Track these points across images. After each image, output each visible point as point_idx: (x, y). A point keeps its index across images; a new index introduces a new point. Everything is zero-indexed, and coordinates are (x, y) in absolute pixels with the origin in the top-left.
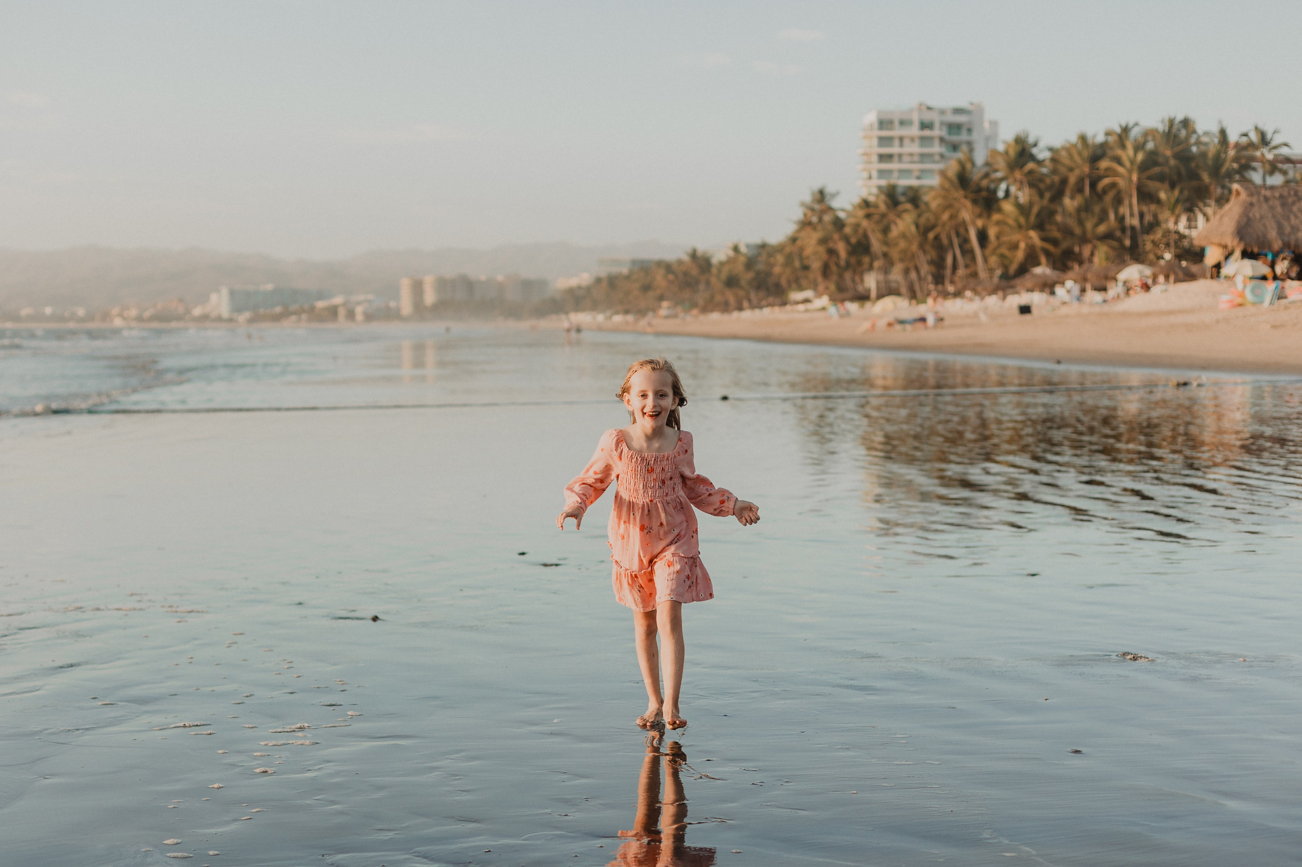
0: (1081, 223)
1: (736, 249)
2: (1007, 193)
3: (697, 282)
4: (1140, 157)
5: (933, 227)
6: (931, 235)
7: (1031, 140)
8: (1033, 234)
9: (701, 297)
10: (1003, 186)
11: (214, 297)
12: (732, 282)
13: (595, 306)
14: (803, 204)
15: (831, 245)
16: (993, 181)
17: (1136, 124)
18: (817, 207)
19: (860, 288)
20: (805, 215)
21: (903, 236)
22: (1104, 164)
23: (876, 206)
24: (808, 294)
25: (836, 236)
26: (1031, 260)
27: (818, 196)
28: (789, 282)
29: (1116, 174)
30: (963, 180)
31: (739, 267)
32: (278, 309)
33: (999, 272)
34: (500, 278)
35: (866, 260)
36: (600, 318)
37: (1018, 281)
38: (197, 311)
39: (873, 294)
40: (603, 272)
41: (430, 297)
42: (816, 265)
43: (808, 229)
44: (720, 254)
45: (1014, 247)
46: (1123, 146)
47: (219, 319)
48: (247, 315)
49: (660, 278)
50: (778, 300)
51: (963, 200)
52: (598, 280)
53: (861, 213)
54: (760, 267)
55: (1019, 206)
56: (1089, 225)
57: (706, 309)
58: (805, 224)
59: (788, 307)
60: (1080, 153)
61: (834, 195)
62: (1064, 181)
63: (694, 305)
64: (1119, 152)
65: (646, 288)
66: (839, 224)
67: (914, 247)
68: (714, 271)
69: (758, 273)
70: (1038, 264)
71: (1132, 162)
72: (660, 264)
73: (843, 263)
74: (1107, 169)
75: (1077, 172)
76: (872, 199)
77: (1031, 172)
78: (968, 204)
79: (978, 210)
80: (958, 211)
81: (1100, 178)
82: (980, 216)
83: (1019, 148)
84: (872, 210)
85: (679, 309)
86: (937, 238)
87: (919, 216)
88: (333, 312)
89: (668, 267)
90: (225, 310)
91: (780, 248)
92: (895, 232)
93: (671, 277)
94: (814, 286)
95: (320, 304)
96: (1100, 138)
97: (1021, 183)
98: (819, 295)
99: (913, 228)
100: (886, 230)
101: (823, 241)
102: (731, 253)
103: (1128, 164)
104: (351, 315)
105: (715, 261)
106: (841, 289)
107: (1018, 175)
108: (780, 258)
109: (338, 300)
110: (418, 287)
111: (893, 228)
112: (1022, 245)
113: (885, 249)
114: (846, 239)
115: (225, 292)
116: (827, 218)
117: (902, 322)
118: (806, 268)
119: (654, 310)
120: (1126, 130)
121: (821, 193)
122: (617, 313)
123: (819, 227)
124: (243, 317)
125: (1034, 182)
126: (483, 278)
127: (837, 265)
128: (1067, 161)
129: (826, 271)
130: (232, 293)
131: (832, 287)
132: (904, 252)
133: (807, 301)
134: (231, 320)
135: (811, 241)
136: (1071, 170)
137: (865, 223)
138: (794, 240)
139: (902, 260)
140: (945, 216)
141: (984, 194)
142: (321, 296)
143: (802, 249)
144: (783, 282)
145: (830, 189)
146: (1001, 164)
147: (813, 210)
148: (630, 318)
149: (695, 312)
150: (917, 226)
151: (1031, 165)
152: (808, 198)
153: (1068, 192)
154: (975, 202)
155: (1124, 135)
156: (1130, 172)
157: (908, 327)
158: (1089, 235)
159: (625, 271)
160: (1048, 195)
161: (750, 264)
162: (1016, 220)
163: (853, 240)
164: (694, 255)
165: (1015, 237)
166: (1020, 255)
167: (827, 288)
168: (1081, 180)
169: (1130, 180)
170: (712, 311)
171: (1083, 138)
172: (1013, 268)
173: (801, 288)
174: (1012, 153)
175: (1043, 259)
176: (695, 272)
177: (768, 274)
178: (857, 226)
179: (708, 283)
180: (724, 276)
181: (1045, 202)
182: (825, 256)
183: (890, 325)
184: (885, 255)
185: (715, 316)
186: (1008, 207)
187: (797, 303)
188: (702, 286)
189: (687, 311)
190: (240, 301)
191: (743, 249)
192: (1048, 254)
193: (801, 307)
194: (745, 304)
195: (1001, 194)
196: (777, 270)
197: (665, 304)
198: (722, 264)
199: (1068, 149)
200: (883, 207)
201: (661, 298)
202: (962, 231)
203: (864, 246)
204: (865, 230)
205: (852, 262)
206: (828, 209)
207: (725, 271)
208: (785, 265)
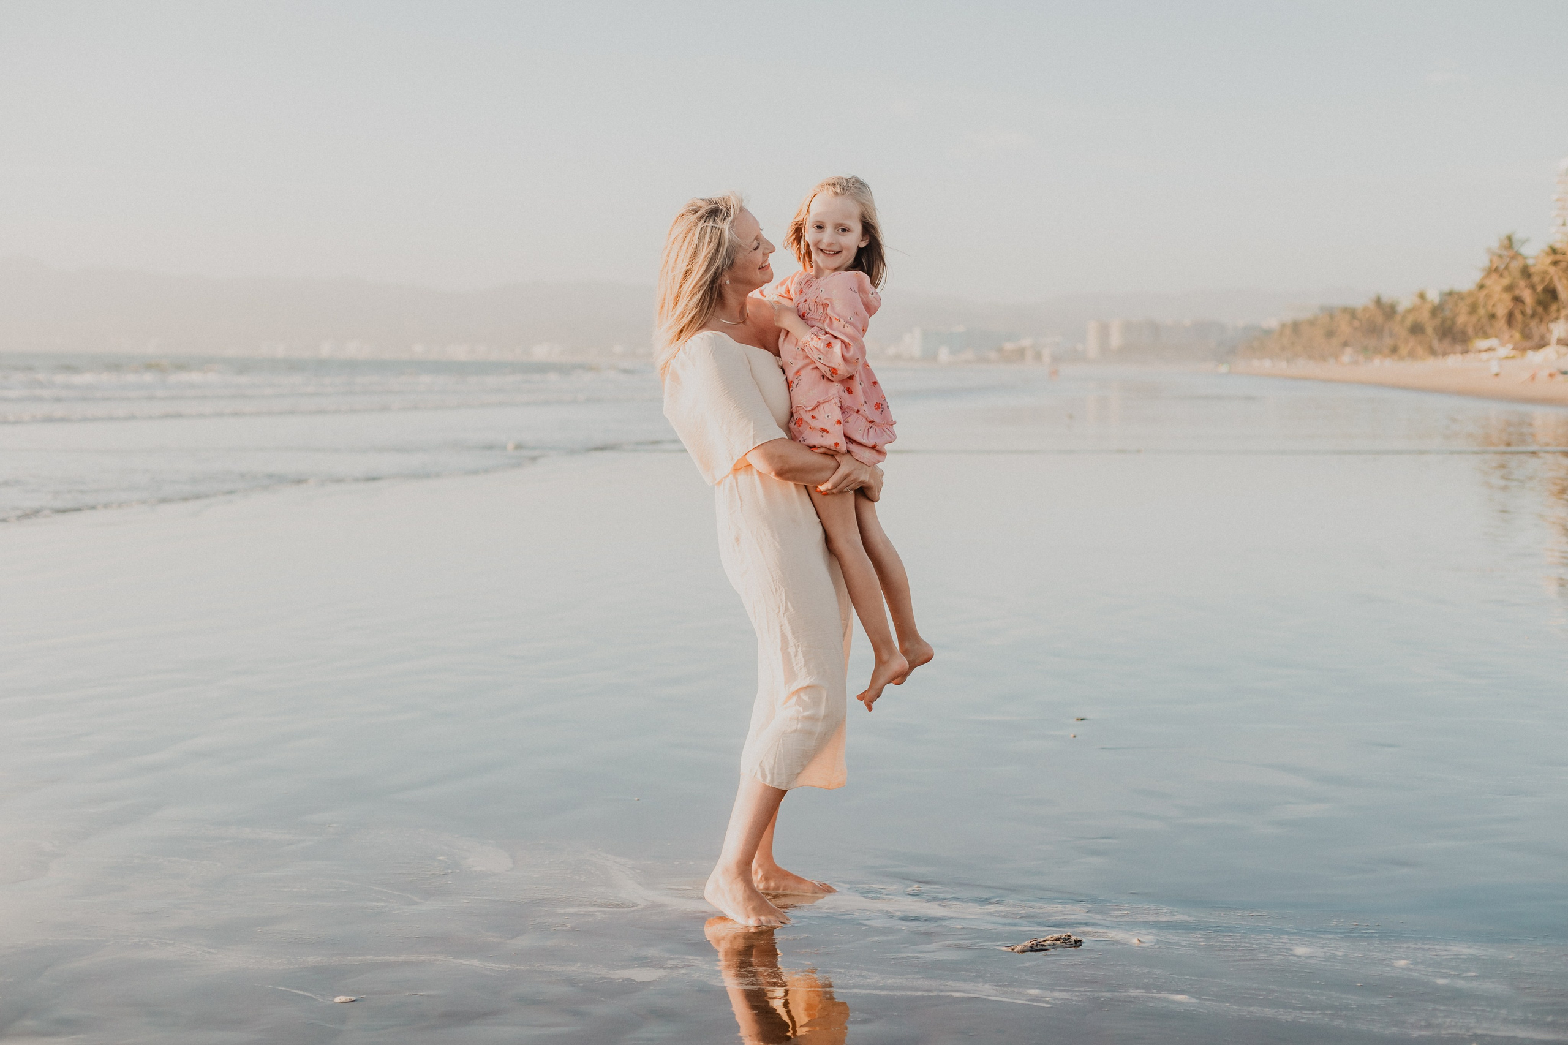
1: (1422, 296)
3: (1382, 329)
9: (1385, 344)
11: (907, 337)
12: (1416, 329)
14: (1491, 250)
15: (1517, 292)
18: (1504, 253)
19: (1542, 337)
20: (1491, 261)
24: (1492, 342)
25: (1522, 283)
27: (1506, 242)
28: (1474, 330)
31: (1424, 316)
35: (1554, 307)
40: (1288, 317)
41: (1116, 340)
42: (1501, 311)
43: (1494, 276)
44: (1405, 303)
49: (1344, 327)
50: (1462, 348)
52: (1283, 326)
53: (1549, 259)
54: (1448, 313)
58: (1492, 271)
59: (1470, 356)
61: (1524, 242)
63: (1377, 351)
65: (1330, 334)
66: (1526, 273)
68: (1398, 318)
69: (1443, 320)
72: (1345, 310)
73: (1529, 311)
84: (1559, 257)
85: (1361, 356)
88: (1021, 353)
89: (1352, 313)
90: (916, 350)
91: (1467, 296)
93: (1354, 322)
94: (1499, 335)
95: (1009, 346)
98: (1503, 344)
101: (1509, 288)
102: (1417, 301)
104: (1038, 356)
105: (1401, 308)
106: (1526, 336)
108: (1466, 306)
109: (1026, 342)
110: (1104, 331)
114: (1533, 287)
116: (1514, 264)
118: (1493, 316)
119: (1336, 357)
121: (1510, 238)
123: (1506, 273)
126: (1170, 322)
127: (1523, 313)
129: (1510, 318)
130: (924, 333)
131: (1517, 335)
133: (1488, 348)
135: (1496, 286)
137: (1552, 270)
138: (1481, 287)
142: (1010, 338)
143: (1488, 296)
144: (1470, 331)
145: (1520, 235)
147: (1500, 256)
149: (1377, 357)
152: (1495, 244)
159: (1309, 316)
161: (1435, 311)
163: (1540, 288)
164: (1378, 302)
167: (1512, 336)
173: (1486, 336)
177: (1454, 322)
178: (1546, 272)
179: (1392, 331)
180: (1408, 322)
182: (1510, 304)
187: (1480, 351)
188: (1385, 333)
189: (1368, 357)
191: (1430, 297)
193: (1484, 356)
194: (1429, 352)
196: (1462, 319)
197: (1349, 350)
198: (1409, 311)
201: (1345, 344)
203: (1550, 295)
204: (1551, 279)
205: (1540, 310)
206: (1517, 255)
207: (1410, 318)
208: (1470, 313)
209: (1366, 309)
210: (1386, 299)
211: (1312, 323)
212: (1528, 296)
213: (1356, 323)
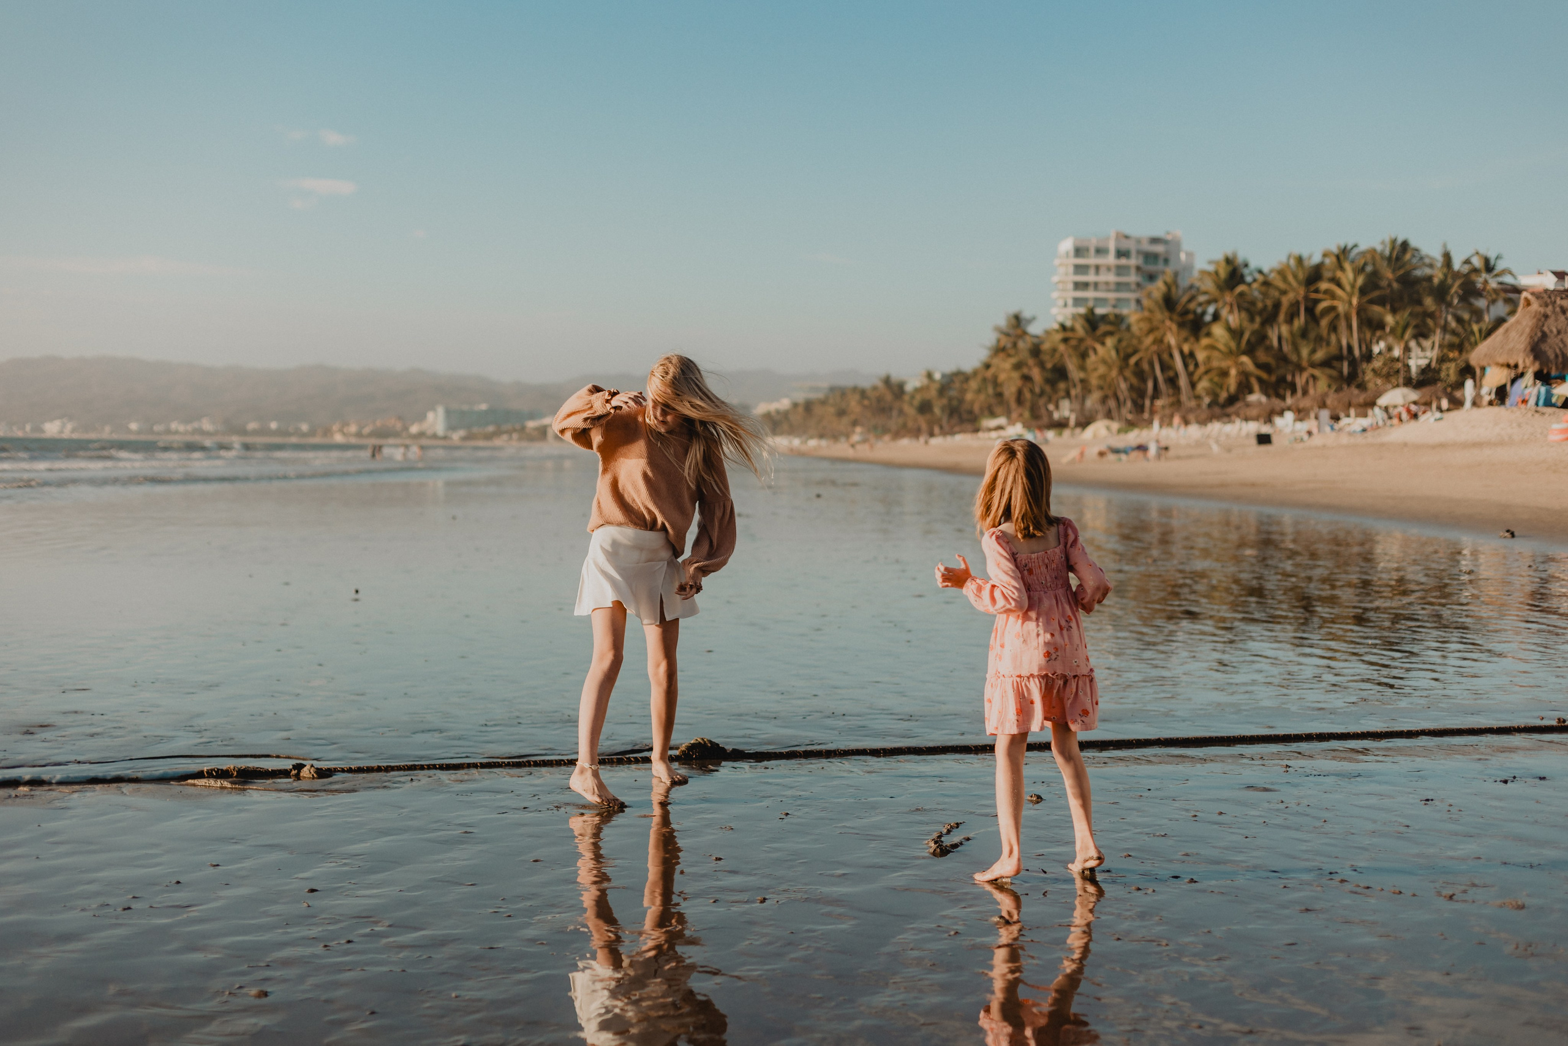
0: (1296, 349)
1: (929, 376)
2: (1216, 317)
3: (891, 409)
4: (1360, 281)
5: (1135, 352)
6: (1133, 361)
7: (1240, 259)
8: (1245, 359)
9: (894, 423)
10: (1211, 310)
11: (430, 416)
12: (925, 408)
13: (792, 431)
14: (998, 329)
15: (1025, 371)
16: (1200, 304)
17: (1355, 246)
18: (1011, 332)
19: (1056, 416)
20: (999, 340)
21: (1104, 362)
22: (1324, 286)
23: (1072, 329)
24: (1002, 421)
25: (1031, 362)
26: (1245, 387)
27: (1014, 320)
28: (981, 409)
29: (1333, 296)
30: (1169, 302)
31: (933, 393)
32: (491, 429)
33: (1207, 400)
35: (1062, 386)
36: (796, 442)
37: (1231, 410)
38: (414, 429)
39: (1072, 422)
42: (1010, 392)
43: (1002, 355)
44: (913, 383)
45: (1224, 374)
46: (1342, 268)
47: (435, 436)
48: (462, 433)
49: (853, 404)
50: (969, 426)
51: (1168, 323)
53: (1059, 337)
54: (953, 393)
55: (1229, 329)
56: (1305, 352)
57: (897, 435)
58: (999, 350)
59: (981, 434)
60: (1295, 276)
61: (1033, 319)
62: (1277, 306)
63: (885, 430)
64: (1339, 274)
65: (841, 413)
66: (1036, 351)
67: (1114, 373)
68: (906, 398)
69: (950, 399)
70: (1251, 392)
71: (1353, 286)
72: (855, 390)
73: (1037, 390)
74: (1326, 292)
75: (1291, 296)
76: (1068, 324)
77: (1242, 294)
78: (1174, 327)
79: (1185, 333)
80: (1164, 335)
81: (1317, 302)
82: (1186, 340)
83: (1230, 268)
84: (1069, 334)
85: (872, 437)
86: (1137, 364)
87: (1120, 341)
89: (863, 393)
90: (440, 428)
91: (975, 373)
92: (1092, 359)
94: (1008, 414)
95: (531, 425)
96: (1316, 259)
97: (1231, 306)
98: (1012, 422)
99: (1113, 353)
100: (1084, 356)
101: (1018, 366)
102: (925, 380)
103: (1348, 288)
105: (909, 387)
106: (1035, 417)
107: (1228, 298)
108: (973, 384)
111: (1091, 353)
112: (1233, 372)
113: (1082, 375)
114: (1042, 365)
115: (441, 410)
116: (1022, 343)
117: (1116, 451)
119: (847, 436)
120: (1344, 252)
121: (1017, 318)
122: (812, 437)
123: (1014, 353)
124: (456, 436)
125: (1245, 305)
127: (1032, 391)
128: (1281, 285)
129: (1020, 398)
130: (448, 413)
131: (1027, 414)
132: (1103, 377)
133: (1000, 428)
134: (445, 438)
135: (1004, 365)
136: (1284, 293)
137: (1062, 348)
138: (987, 366)
139: (1101, 388)
140: (1149, 340)
141: (1191, 317)
142: (532, 416)
143: (995, 376)
144: (976, 408)
145: (1026, 314)
146: (1209, 285)
147: (1007, 335)
148: (824, 443)
149: (887, 438)
150: (1117, 351)
151: (1241, 288)
152: (1002, 323)
153: (1282, 317)
154: (1181, 325)
155: (1342, 257)
156: (1351, 295)
157: (1123, 457)
158: (1305, 364)
159: (820, 395)
160: (1258, 319)
161: (943, 389)
162: (1226, 345)
163: (1049, 365)
164: (887, 381)
165: (1226, 363)
166: (1232, 382)
167: (1021, 415)
168: (1295, 305)
169: (1350, 303)
170: (903, 436)
171: (1300, 260)
172: (1224, 395)
173: (993, 414)
174: (1223, 274)
175: (1256, 386)
177: (961, 401)
178: (1054, 350)
179: (901, 410)
180: (917, 402)
181: (1256, 326)
182: (1019, 383)
183: (1102, 454)
184: (1083, 381)
185: (905, 442)
186: (1218, 330)
187: (990, 430)
188: (895, 413)
189: (879, 437)
190: (455, 420)
191: (937, 376)
192: (1260, 380)
193: (989, 434)
194: (937, 430)
195: (1208, 318)
196: (969, 396)
197: (858, 429)
198: (915, 391)
199: (1281, 273)
200: (1080, 332)
201: (854, 424)
202: (1165, 356)
203: (1059, 373)
204: (1062, 355)
205: (1048, 388)
206: (1024, 334)
207: (918, 398)
208: (979, 391)
209: (875, 388)
210: (895, 378)
211: (823, 402)
212: (1036, 374)
213: (866, 402)
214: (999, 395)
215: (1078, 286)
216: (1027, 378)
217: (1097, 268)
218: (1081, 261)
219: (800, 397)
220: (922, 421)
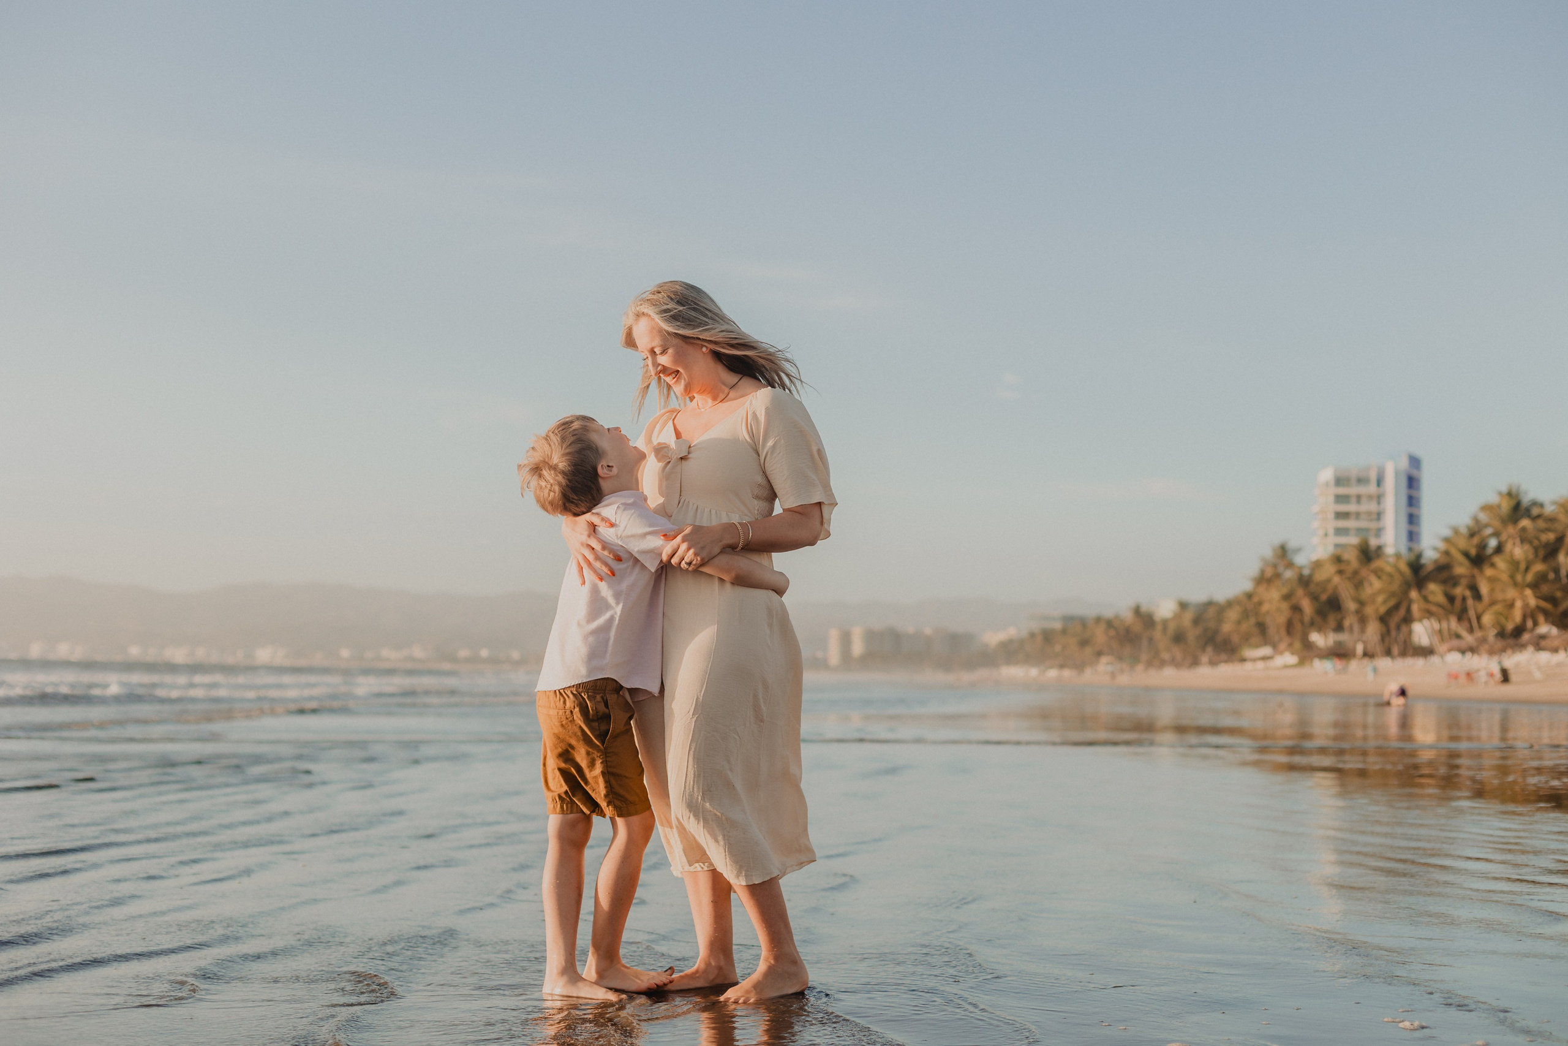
1: (1183, 605)
2: (1499, 549)
3: (1140, 639)
8: (1529, 592)
9: (1145, 653)
10: (1493, 542)
12: (1179, 638)
13: (1028, 661)
14: (1262, 559)
15: (1295, 601)
18: (1277, 561)
20: (1262, 570)
23: (1346, 560)
24: (1268, 650)
25: (1301, 592)
26: (1529, 619)
27: (1279, 552)
28: (1241, 639)
31: (1186, 625)
34: (928, 631)
35: (1335, 617)
36: (1034, 672)
41: (858, 648)
42: (1277, 620)
43: (1266, 586)
44: (1165, 609)
45: (1510, 605)
49: (1100, 635)
50: (1230, 656)
52: (1032, 635)
54: (1209, 623)
58: (1263, 580)
61: (1296, 551)
63: (1138, 661)
65: (1084, 643)
66: (1304, 582)
68: (1158, 627)
69: (1206, 629)
70: (1536, 623)
72: (1098, 620)
73: (1308, 620)
76: (1341, 554)
77: (1526, 528)
83: (1513, 502)
84: (1344, 566)
85: (1122, 666)
89: (1109, 624)
91: (1232, 605)
92: (1367, 591)
93: (1112, 633)
94: (1275, 643)
97: (1515, 539)
98: (1280, 652)
100: (1359, 587)
101: (1287, 597)
102: (1178, 610)
105: (1159, 618)
107: (1511, 531)
108: (1233, 615)
110: (846, 639)
111: (1366, 585)
112: (1519, 604)
113: (1356, 606)
114: (1313, 596)
116: (1288, 574)
118: (1260, 625)
119: (1091, 666)
121: (1283, 548)
122: (1051, 667)
123: (1279, 583)
125: (1528, 538)
126: (911, 630)
127: (1301, 622)
128: (1564, 519)
129: (1289, 628)
133: (1266, 658)
137: (1336, 579)
138: (1249, 596)
143: (1258, 606)
144: (1236, 639)
145: (1293, 544)
147: (1272, 565)
148: (1067, 673)
151: (1524, 522)
152: (1267, 553)
159: (1058, 626)
161: (1196, 621)
162: (1511, 577)
163: (1321, 598)
164: (1137, 611)
165: (1511, 593)
166: (1518, 614)
167: (1290, 645)
170: (1161, 666)
172: (1510, 627)
173: (1256, 645)
174: (1505, 507)
175: (1542, 619)
176: (1138, 628)
177: (1216, 632)
178: (1329, 581)
179: (1151, 640)
180: (1169, 632)
181: (1541, 559)
182: (1288, 613)
184: (1357, 612)
185: (1169, 672)
186: (1502, 562)
187: (1254, 660)
188: (1145, 643)
189: (1129, 666)
191: (1191, 605)
192: (1546, 613)
193: (1260, 665)
195: (1491, 551)
196: (1227, 627)
197: (1104, 660)
198: (1166, 621)
200: (1355, 563)
201: (1099, 654)
203: (1333, 605)
204: (1335, 589)
205: (1318, 619)
206: (1290, 565)
207: (1172, 627)
208: (1239, 622)
209: (1123, 619)
210: (1144, 609)
212: (1307, 605)
214: (1262, 627)
215: (1340, 515)
216: (1296, 609)
217: (1359, 498)
218: (1342, 491)
219: (1036, 626)
220: (1177, 652)
